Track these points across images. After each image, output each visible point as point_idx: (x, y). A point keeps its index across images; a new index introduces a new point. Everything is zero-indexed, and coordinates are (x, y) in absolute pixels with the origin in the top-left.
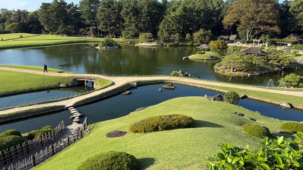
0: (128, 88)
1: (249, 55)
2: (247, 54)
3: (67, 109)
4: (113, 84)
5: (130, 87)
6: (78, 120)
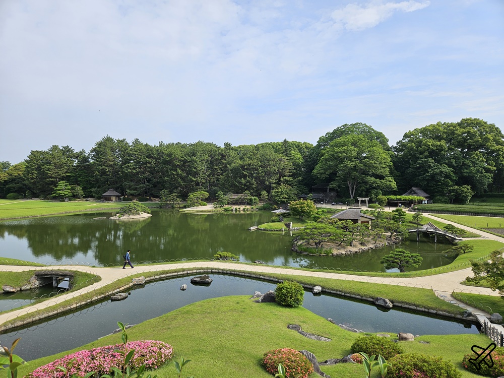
1: (342, 221)
2: (340, 220)
5: (131, 284)
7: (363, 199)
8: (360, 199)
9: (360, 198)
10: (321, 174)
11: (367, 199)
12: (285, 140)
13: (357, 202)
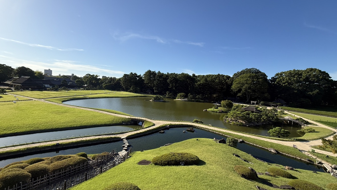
0: (164, 128)
2: (246, 111)
3: (122, 140)
4: (154, 125)
5: (165, 128)
6: (126, 148)
7: (254, 102)
10: (235, 89)
12: (219, 74)
13: (250, 103)
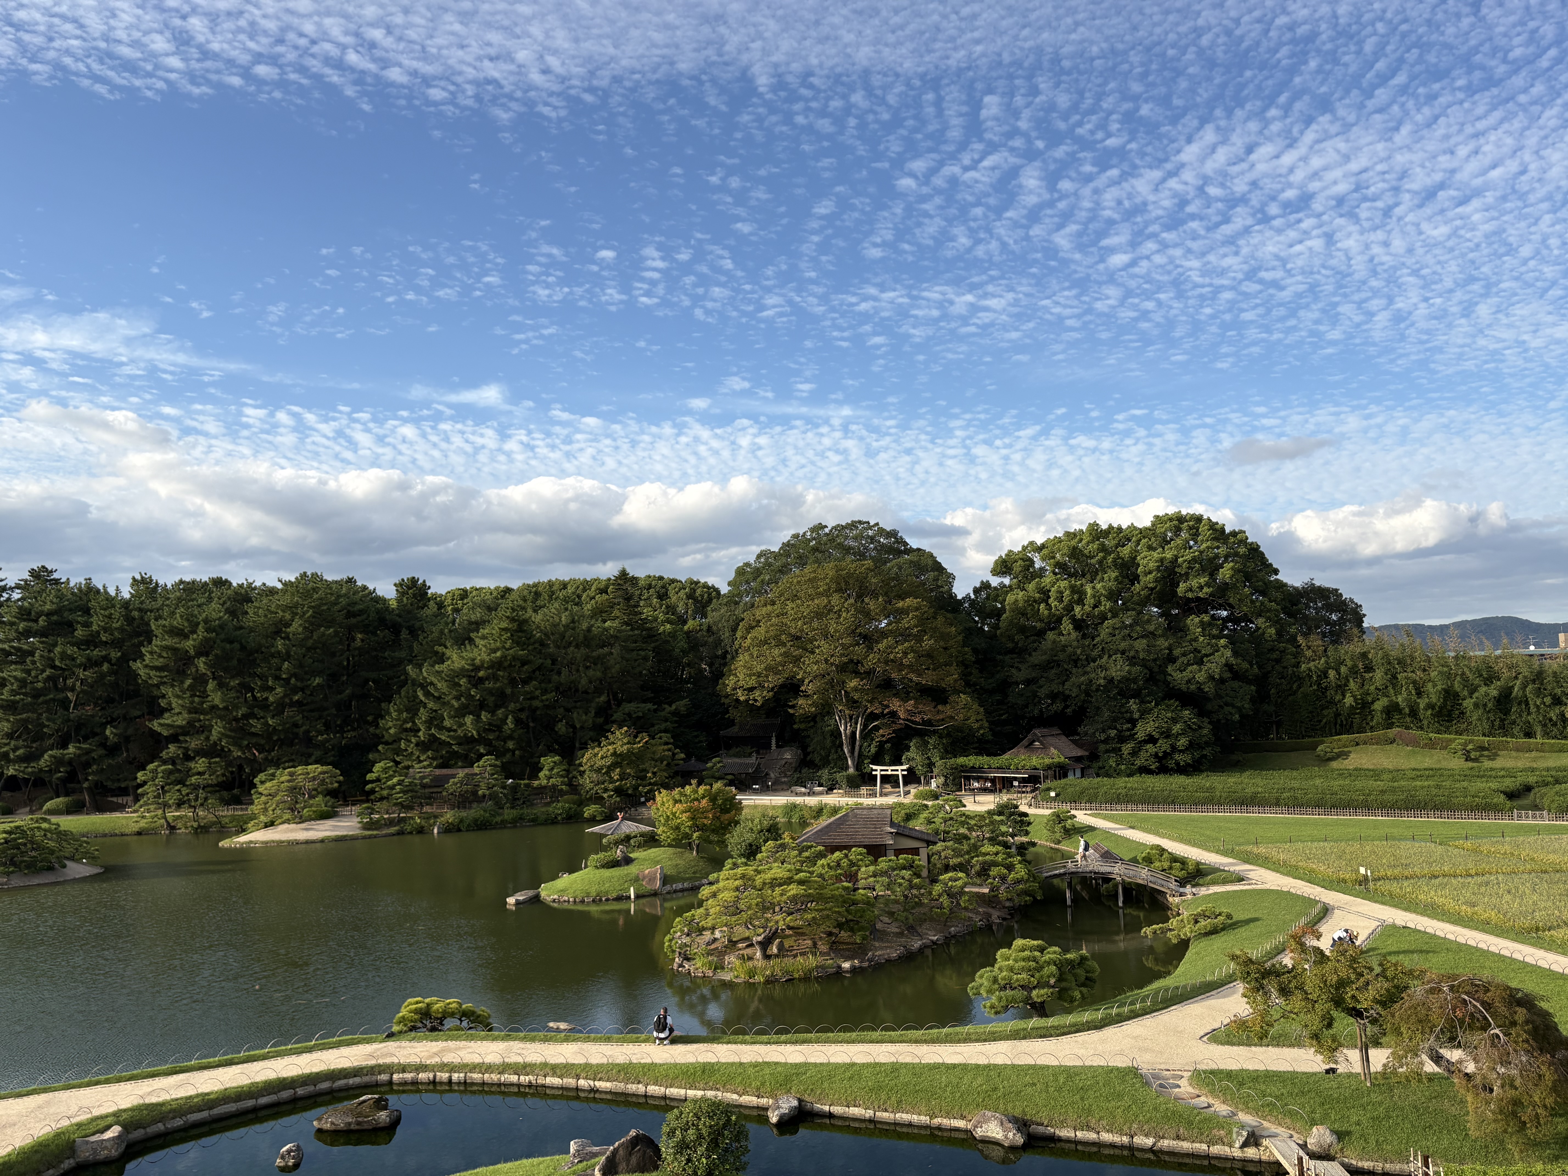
1: (837, 854)
2: (833, 849)
7: (890, 770)
8: (878, 770)
9: (879, 768)
10: (751, 689)
11: (900, 770)
12: (623, 574)
13: (870, 779)
